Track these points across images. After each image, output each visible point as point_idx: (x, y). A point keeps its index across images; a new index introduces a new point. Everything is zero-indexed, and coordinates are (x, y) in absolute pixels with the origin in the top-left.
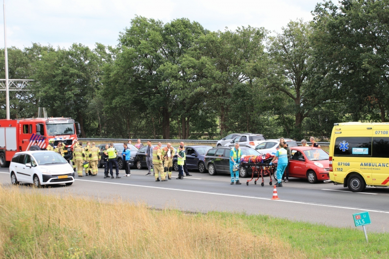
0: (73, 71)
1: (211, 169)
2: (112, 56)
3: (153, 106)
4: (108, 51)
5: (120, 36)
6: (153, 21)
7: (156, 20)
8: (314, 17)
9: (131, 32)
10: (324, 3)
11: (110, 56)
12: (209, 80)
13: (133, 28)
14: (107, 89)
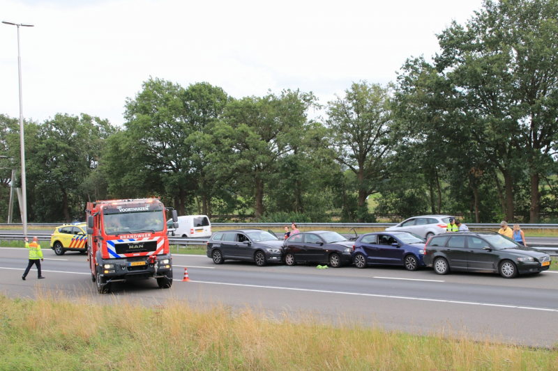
0: (61, 144)
1: (441, 266)
2: (100, 128)
3: (174, 184)
4: (95, 123)
5: (127, 102)
6: (170, 84)
7: (174, 84)
8: (398, 76)
9: (142, 97)
10: (414, 59)
11: (97, 128)
12: (253, 152)
13: (147, 92)
14: (113, 165)
